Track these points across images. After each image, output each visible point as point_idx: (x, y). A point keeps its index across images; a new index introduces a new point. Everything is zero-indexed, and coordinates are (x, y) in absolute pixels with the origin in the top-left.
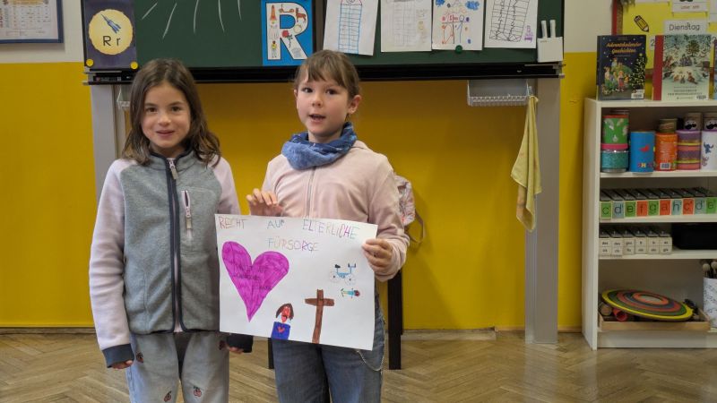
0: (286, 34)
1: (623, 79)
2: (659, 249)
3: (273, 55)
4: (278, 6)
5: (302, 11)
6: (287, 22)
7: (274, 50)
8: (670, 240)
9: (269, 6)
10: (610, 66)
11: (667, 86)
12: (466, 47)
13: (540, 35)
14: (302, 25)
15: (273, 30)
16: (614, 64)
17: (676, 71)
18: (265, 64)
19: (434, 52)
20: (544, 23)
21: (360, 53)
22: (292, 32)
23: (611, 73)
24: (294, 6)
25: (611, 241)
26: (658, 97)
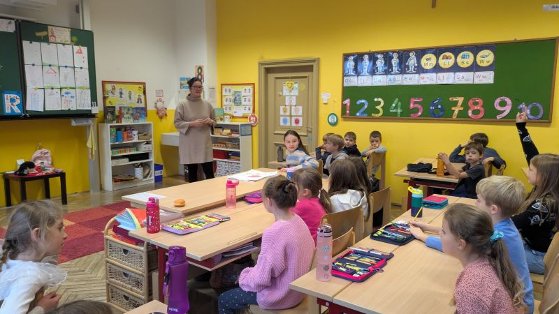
0: (12, 104)
1: (111, 118)
2: (125, 162)
3: (8, 111)
4: (9, 95)
5: (18, 97)
6: (12, 100)
7: (8, 109)
8: (128, 159)
9: (5, 95)
10: (107, 114)
11: (123, 119)
12: (71, 109)
13: (92, 106)
14: (18, 102)
15: (7, 104)
16: (109, 114)
17: (125, 116)
18: (5, 114)
20: (93, 102)
21: (39, 111)
22: (14, 104)
23: (108, 116)
24: (15, 96)
25: (114, 161)
26: (121, 122)
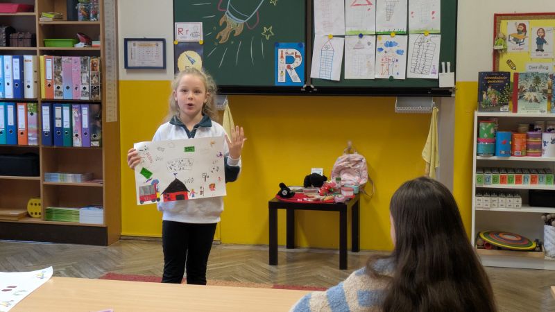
0: (289, 67)
1: (495, 99)
2: (513, 205)
3: (281, 79)
4: (285, 50)
5: (299, 54)
6: (290, 60)
7: (282, 76)
8: (520, 200)
9: (280, 50)
10: (486, 90)
11: (521, 104)
12: (396, 77)
13: (441, 71)
14: (298, 62)
15: (282, 65)
16: (489, 89)
17: (527, 95)
18: (276, 85)
19: (376, 79)
20: (443, 64)
21: (332, 79)
22: (292, 65)
23: (487, 95)
24: (294, 51)
25: (483, 199)
26: (515, 110)
